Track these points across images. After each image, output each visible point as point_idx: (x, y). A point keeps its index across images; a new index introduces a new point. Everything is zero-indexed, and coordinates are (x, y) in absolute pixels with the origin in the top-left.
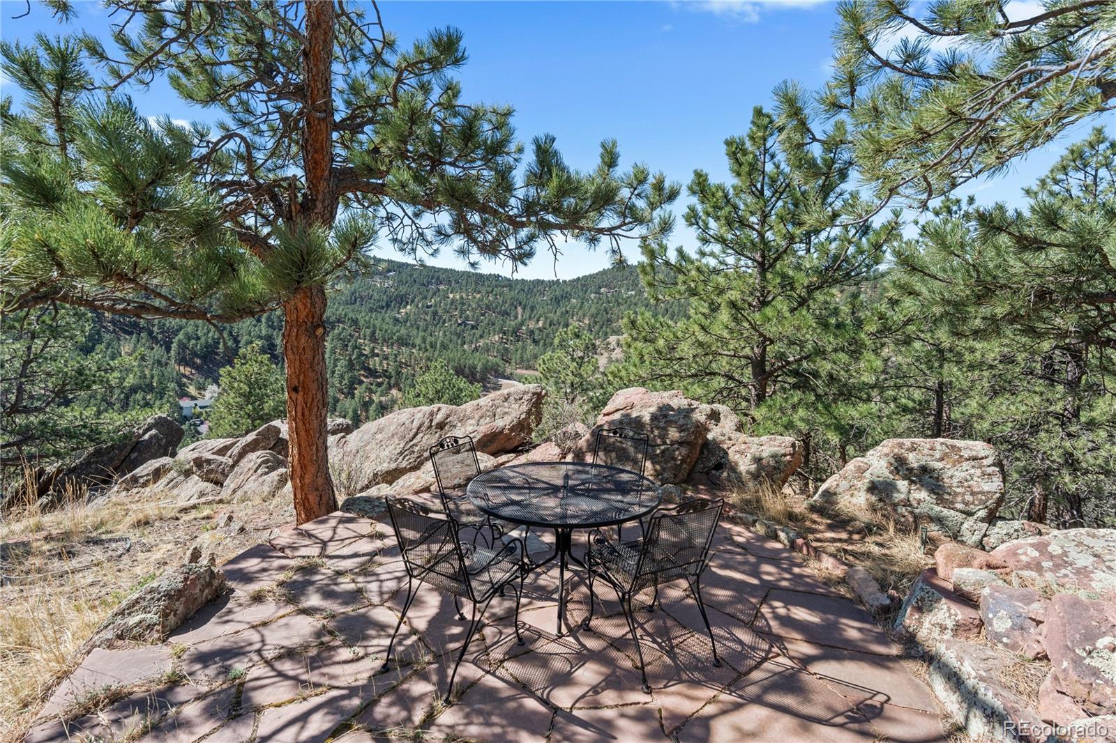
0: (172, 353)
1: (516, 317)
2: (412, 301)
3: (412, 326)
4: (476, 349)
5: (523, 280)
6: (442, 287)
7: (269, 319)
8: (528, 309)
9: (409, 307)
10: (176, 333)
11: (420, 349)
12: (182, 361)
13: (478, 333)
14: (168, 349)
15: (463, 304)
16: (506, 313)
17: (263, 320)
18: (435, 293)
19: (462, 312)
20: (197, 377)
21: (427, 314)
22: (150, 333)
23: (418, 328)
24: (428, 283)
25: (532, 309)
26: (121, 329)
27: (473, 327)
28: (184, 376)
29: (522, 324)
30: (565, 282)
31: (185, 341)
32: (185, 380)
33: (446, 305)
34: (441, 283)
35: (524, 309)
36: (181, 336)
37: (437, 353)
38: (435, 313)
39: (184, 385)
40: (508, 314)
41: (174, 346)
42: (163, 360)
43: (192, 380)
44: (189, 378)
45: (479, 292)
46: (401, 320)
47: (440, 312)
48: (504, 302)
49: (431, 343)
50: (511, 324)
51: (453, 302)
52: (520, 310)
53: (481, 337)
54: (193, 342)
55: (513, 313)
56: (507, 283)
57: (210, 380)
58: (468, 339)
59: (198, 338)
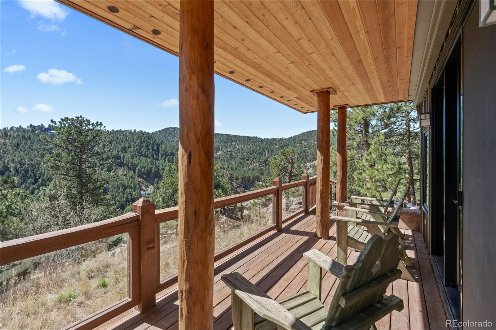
0: (136, 173)
1: (265, 155)
2: (221, 150)
3: (222, 160)
4: (249, 169)
5: (267, 139)
6: (233, 143)
7: (169, 159)
8: (270, 151)
9: (220, 152)
10: (137, 166)
11: (227, 170)
12: (139, 177)
13: (249, 162)
14: (135, 172)
15: (242, 150)
16: (261, 154)
17: (167, 160)
18: (230, 146)
19: (242, 154)
20: (145, 182)
21: (228, 155)
22: (128, 166)
23: (224, 161)
24: (228, 141)
25: (272, 151)
26: (118, 165)
27: (247, 160)
28: (141, 182)
29: (268, 158)
30: (286, 139)
31: (140, 169)
32: (141, 184)
33: (235, 151)
34: (233, 141)
35: (268, 151)
36: (139, 167)
37: (234, 172)
38: (231, 154)
39: (141, 186)
40: (262, 154)
41: (137, 171)
42: (133, 176)
43: (143, 184)
44: (142, 183)
45: (249, 145)
46: (218, 158)
47: (233, 153)
48: (260, 149)
49: (231, 167)
50: (263, 158)
51: (238, 149)
52: (267, 152)
53: (251, 164)
54: (143, 169)
55: (264, 153)
56: (260, 140)
57: (150, 184)
58: (245, 165)
59: (145, 168)
